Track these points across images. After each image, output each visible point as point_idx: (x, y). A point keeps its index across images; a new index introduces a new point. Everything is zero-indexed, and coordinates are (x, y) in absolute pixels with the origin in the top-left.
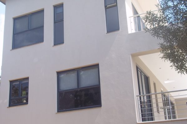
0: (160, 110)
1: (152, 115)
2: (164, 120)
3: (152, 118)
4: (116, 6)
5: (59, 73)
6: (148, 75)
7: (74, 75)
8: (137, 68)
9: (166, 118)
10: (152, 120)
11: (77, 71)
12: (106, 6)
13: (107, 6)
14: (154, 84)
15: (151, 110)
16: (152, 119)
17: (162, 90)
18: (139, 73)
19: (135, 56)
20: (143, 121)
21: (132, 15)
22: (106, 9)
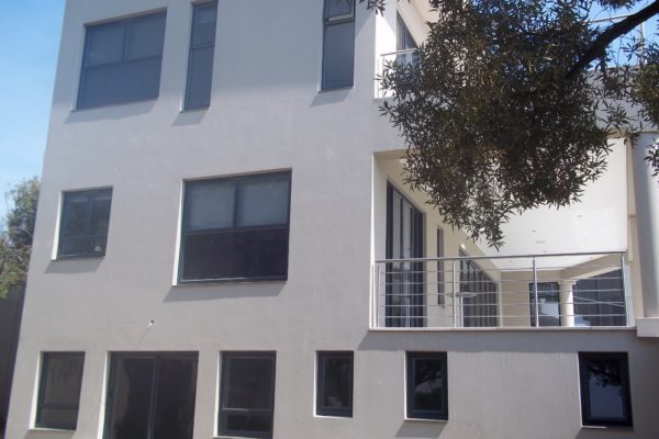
0: (448, 300)
1: (421, 311)
3: (421, 320)
4: (352, 20)
5: (190, 185)
7: (228, 193)
8: (391, 189)
10: (421, 325)
11: (238, 183)
12: (325, 20)
13: (331, 19)
15: (421, 300)
16: (421, 323)
17: (463, 247)
18: (397, 202)
21: (395, 50)
22: (325, 27)
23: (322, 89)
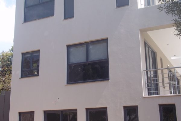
0: (166, 85)
1: (157, 89)
2: (169, 95)
3: (158, 92)
5: (69, 47)
6: (156, 50)
8: (145, 43)
9: (171, 93)
10: (158, 94)
11: (87, 45)
14: (161, 60)
15: (157, 85)
17: (168, 65)
18: (147, 48)
19: (143, 31)
20: (148, 95)
23: (117, 7)
